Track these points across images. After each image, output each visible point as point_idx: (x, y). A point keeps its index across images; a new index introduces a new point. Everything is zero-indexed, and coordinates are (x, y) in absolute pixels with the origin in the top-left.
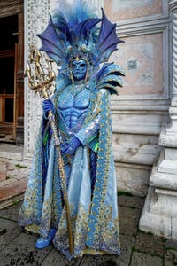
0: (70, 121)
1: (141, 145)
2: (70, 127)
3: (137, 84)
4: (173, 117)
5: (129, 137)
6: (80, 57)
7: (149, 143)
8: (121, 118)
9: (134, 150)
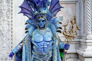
0: (44, 48)
1: (67, 59)
2: (44, 51)
4: (87, 44)
6: (42, 17)
7: (70, 58)
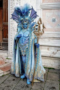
1: (58, 51)
3: (56, 27)
5: (53, 48)
8: (49, 40)
9: (55, 53)
